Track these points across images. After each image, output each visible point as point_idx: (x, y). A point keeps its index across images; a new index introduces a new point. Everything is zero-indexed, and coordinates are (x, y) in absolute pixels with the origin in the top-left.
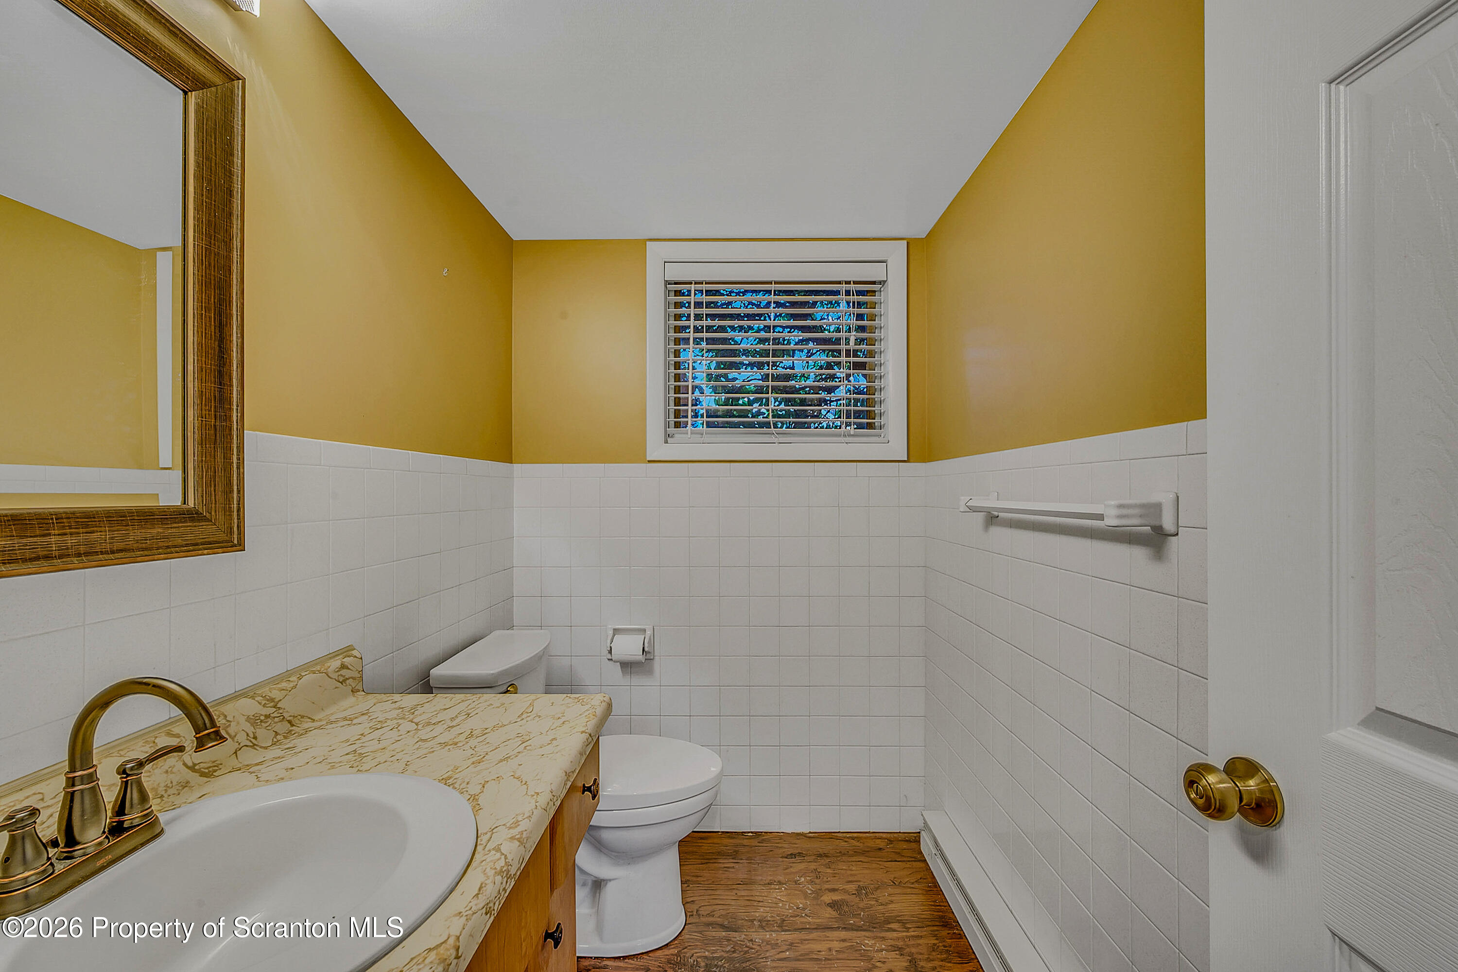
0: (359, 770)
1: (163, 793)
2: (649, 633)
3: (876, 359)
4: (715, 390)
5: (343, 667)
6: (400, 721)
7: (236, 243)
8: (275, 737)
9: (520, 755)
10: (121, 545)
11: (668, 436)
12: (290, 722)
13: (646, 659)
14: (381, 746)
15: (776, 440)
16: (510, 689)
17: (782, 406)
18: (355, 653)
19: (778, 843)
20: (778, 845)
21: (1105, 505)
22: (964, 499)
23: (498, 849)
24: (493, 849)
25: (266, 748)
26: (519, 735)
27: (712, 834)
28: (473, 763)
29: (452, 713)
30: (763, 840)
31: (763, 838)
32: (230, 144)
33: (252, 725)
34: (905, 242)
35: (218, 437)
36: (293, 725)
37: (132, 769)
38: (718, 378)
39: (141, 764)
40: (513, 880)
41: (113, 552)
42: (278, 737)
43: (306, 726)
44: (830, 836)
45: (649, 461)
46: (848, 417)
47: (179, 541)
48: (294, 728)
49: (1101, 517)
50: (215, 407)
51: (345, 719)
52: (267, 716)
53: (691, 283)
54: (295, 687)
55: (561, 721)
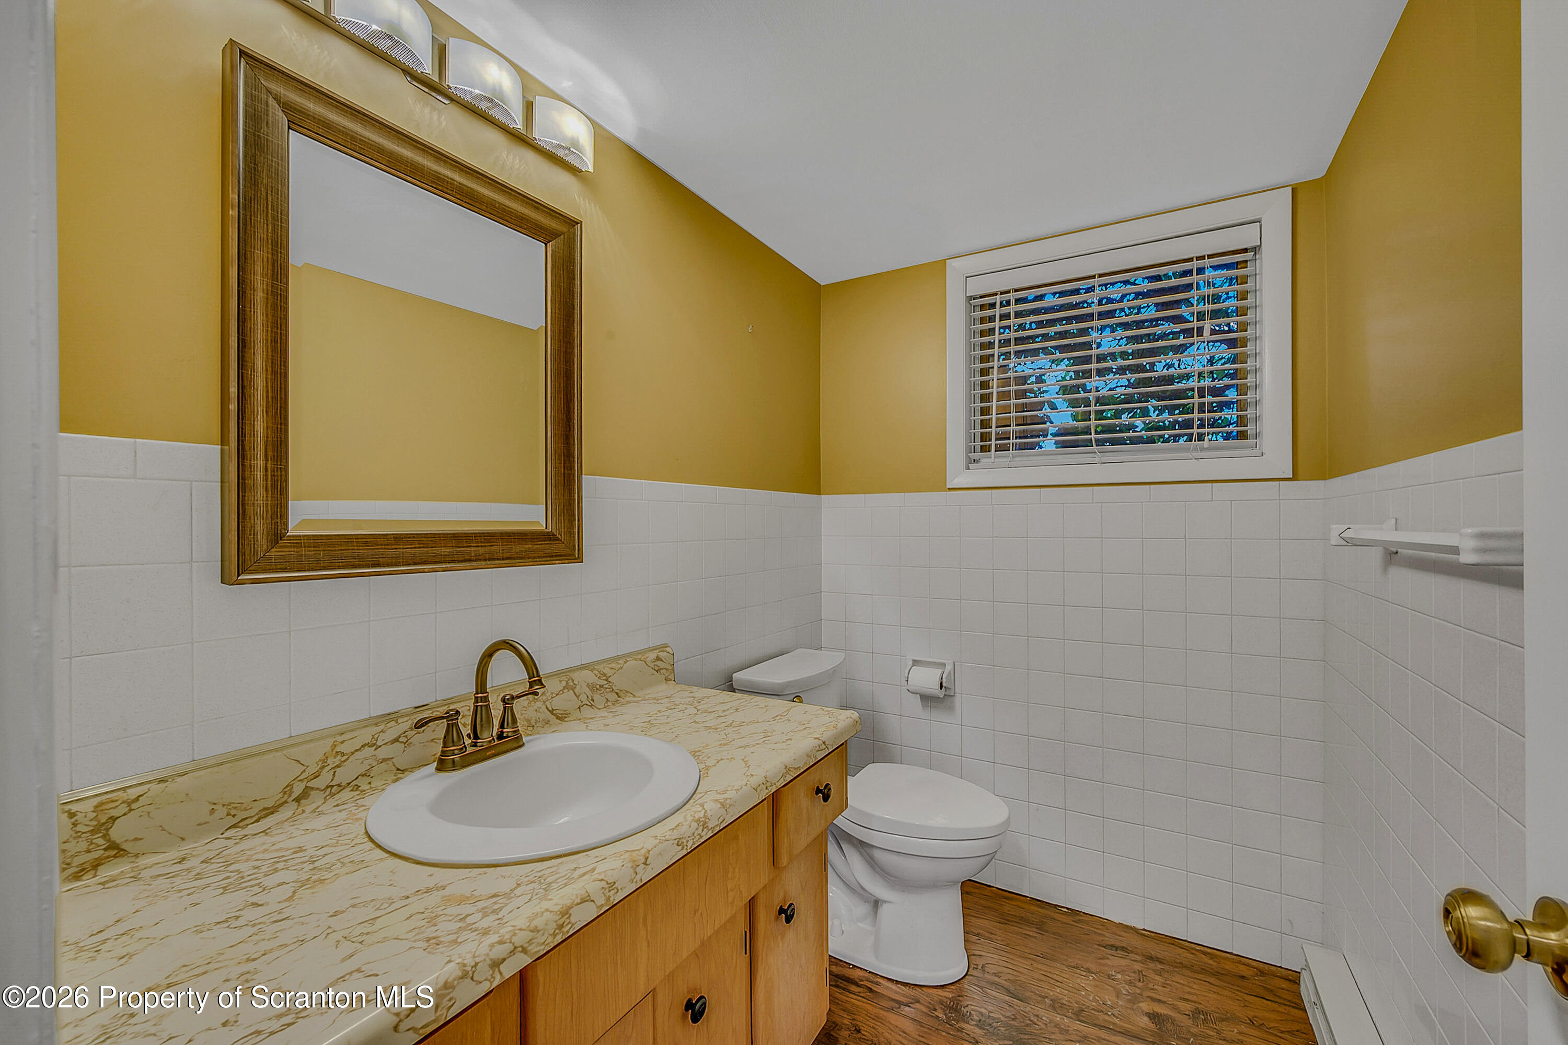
0: (645, 734)
1: (534, 724)
2: (949, 668)
3: (1248, 348)
4: (1074, 404)
5: (658, 659)
6: (688, 706)
7: (577, 342)
8: (607, 702)
9: (758, 746)
10: (508, 555)
11: (971, 462)
12: (617, 693)
13: (945, 695)
14: (668, 721)
15: (1097, 460)
16: (797, 698)
17: (1166, 415)
18: (668, 649)
19: (1097, 929)
20: (1097, 931)
21: (1461, 535)
22: (1336, 529)
23: (702, 805)
24: (700, 804)
25: (599, 709)
26: (765, 731)
27: (1018, 897)
28: (721, 745)
29: (725, 707)
30: (1079, 920)
31: (1081, 918)
32: (573, 272)
33: (591, 690)
34: (1290, 189)
35: (566, 482)
36: (619, 697)
37: (508, 699)
38: (1075, 389)
39: (513, 698)
40: (711, 831)
41: (503, 559)
42: (609, 703)
43: (627, 699)
44: (1173, 941)
45: (949, 489)
46: (1202, 426)
47: (541, 554)
48: (620, 699)
49: (1455, 550)
50: (564, 460)
51: (655, 699)
52: (601, 686)
53: (996, 294)
54: (621, 668)
55: (804, 727)
